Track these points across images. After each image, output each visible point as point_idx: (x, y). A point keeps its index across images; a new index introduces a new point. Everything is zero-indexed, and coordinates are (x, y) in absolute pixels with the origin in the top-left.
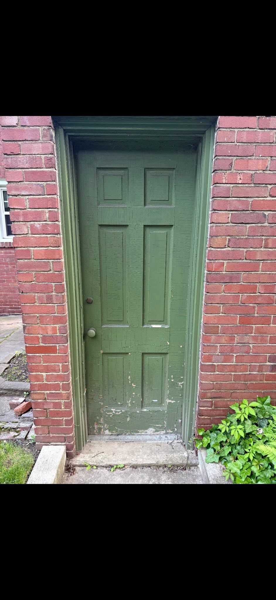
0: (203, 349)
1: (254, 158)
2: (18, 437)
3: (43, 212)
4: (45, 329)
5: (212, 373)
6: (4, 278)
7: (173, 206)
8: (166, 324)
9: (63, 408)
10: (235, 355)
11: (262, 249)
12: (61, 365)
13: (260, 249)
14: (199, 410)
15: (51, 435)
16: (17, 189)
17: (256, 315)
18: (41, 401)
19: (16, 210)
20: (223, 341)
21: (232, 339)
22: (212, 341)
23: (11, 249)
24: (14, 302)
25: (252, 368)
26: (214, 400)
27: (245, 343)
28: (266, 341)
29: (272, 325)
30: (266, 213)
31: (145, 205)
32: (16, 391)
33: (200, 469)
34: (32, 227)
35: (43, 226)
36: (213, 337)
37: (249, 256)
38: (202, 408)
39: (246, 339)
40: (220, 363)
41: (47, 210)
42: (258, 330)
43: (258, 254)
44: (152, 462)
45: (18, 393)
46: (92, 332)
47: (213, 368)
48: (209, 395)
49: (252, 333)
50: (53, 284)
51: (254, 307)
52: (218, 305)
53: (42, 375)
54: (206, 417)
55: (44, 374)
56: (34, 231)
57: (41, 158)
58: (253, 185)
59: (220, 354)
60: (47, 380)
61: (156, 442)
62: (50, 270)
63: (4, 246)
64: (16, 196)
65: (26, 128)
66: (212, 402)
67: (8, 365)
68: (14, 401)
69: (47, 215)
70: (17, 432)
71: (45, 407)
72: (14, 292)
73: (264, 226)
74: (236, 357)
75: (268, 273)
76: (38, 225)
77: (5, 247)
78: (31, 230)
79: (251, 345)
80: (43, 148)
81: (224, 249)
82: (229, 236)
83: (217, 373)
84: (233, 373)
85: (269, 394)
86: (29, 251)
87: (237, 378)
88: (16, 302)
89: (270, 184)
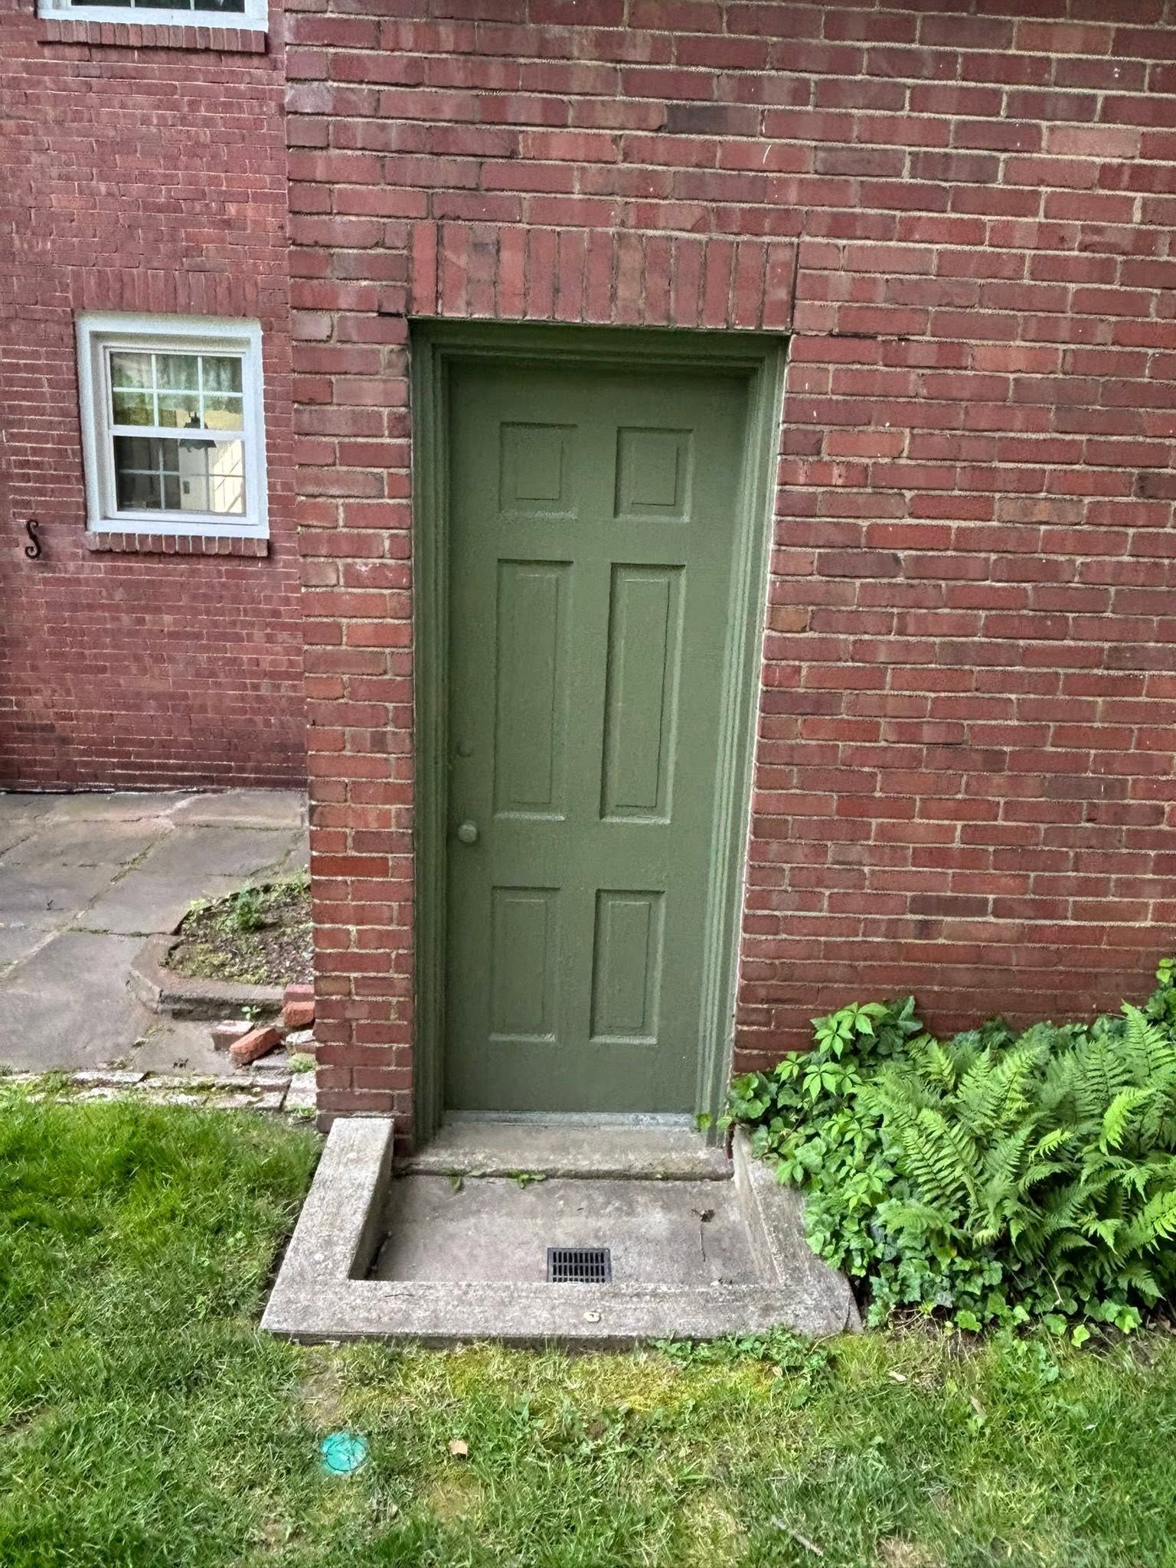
0: (751, 875)
1: (871, 428)
2: (260, 1105)
3: (378, 535)
4: (361, 816)
5: (770, 937)
6: (105, 657)
7: (686, 519)
8: (662, 814)
9: (393, 1017)
10: (827, 893)
11: (892, 637)
12: (395, 905)
13: (886, 638)
14: (739, 1033)
15: (358, 1091)
16: (318, 482)
17: (878, 794)
18: (338, 997)
19: (313, 530)
20: (799, 854)
21: (820, 851)
22: (771, 856)
23: (133, 558)
24: (133, 743)
25: (872, 927)
26: (775, 1008)
27: (850, 863)
28: (903, 861)
29: (917, 820)
30: (901, 554)
31: (616, 513)
32: (222, 1004)
33: (737, 1184)
34: (348, 568)
35: (375, 568)
36: (774, 846)
37: (861, 651)
38: (745, 1028)
39: (855, 852)
40: (789, 913)
41: (385, 533)
42: (883, 833)
43: (883, 648)
44: (614, 1168)
45: (225, 1012)
46: (468, 830)
47: (773, 925)
48: (762, 993)
49: (868, 839)
50: (390, 706)
51: (873, 775)
52: (787, 768)
53: (348, 932)
54: (755, 1052)
55: (352, 928)
56: (353, 578)
57: (380, 415)
58: (869, 490)
59: (790, 889)
60: (361, 943)
61: (626, 1128)
62: (385, 673)
63: (107, 547)
64: (315, 496)
65: (348, 346)
66: (768, 1011)
67: (175, 939)
68: (225, 1027)
69: (387, 544)
70: (256, 1095)
71: (349, 1014)
72: (138, 708)
73: (895, 585)
74: (830, 896)
75: (907, 693)
76: (362, 566)
77: (110, 551)
78: (345, 575)
79: (866, 869)
80: (386, 393)
81: (802, 635)
82: (812, 604)
83: (784, 936)
84: (823, 939)
85: (911, 992)
86: (339, 626)
87: (830, 950)
88: (141, 743)
89: (910, 489)
